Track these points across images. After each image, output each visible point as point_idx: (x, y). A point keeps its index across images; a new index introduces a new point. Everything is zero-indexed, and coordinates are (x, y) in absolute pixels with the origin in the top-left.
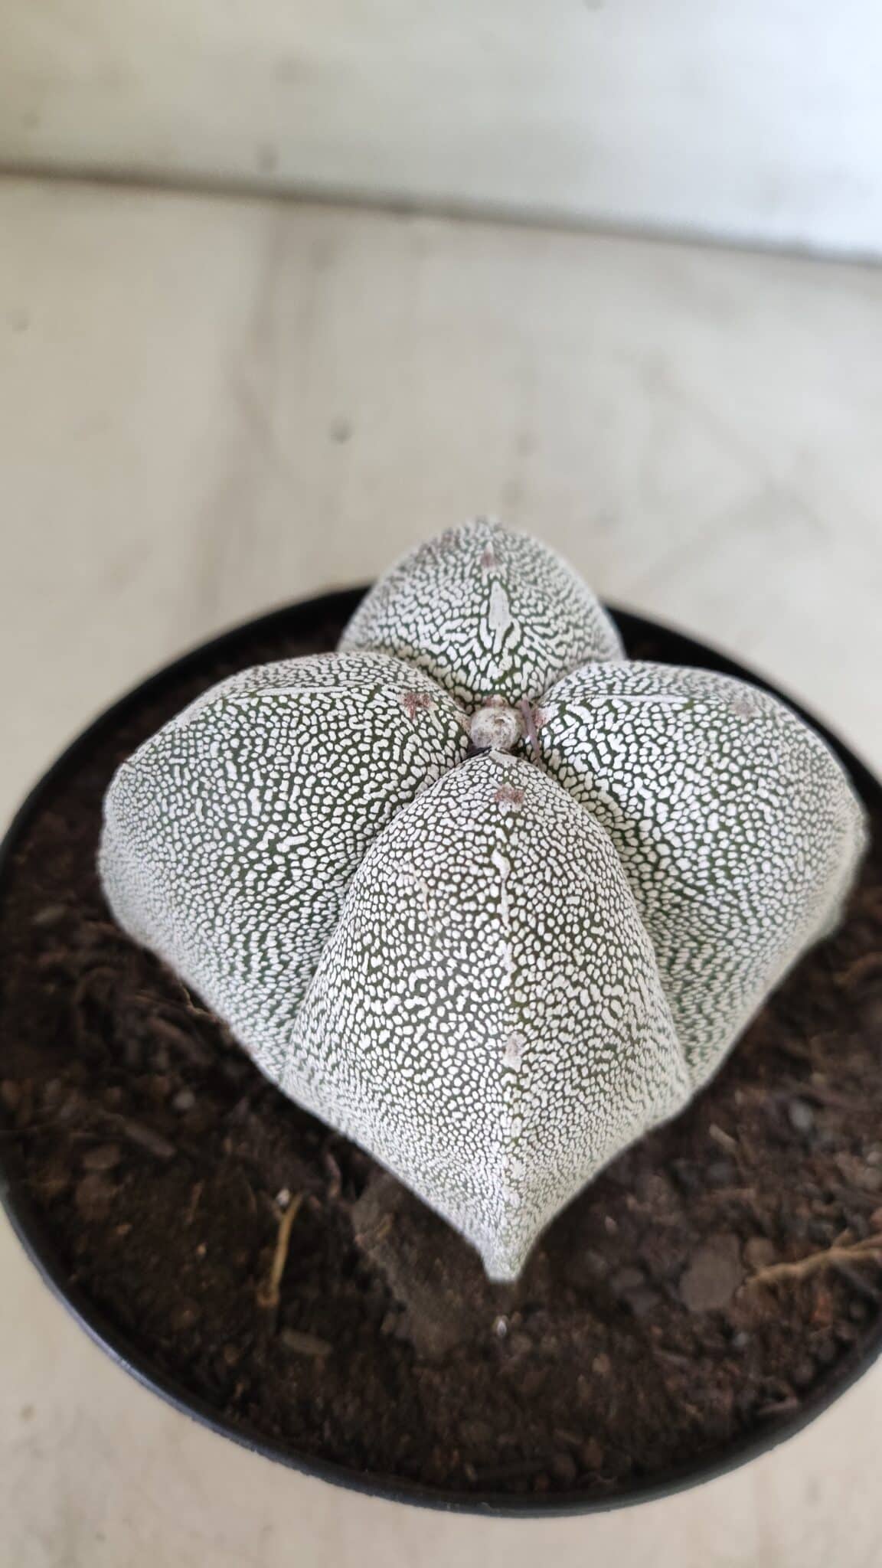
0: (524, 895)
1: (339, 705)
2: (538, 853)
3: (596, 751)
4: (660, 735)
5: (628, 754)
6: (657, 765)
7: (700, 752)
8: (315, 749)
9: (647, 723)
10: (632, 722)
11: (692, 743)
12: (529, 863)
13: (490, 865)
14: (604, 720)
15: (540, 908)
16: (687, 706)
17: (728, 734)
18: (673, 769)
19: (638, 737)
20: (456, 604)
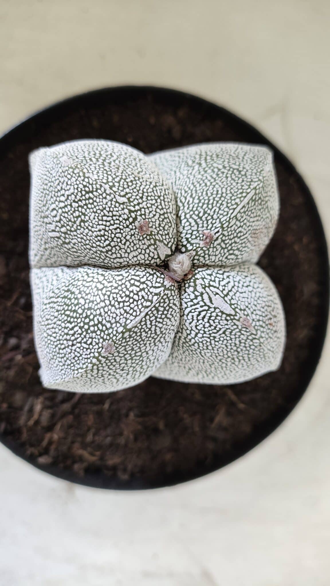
0: (105, 198)
1: (226, 209)
2: (115, 216)
3: (139, 281)
4: (124, 306)
5: (128, 289)
6: (115, 295)
7: (106, 314)
8: (218, 191)
9: (132, 306)
10: (137, 301)
11: (111, 315)
12: (115, 209)
13: (124, 196)
14: (147, 294)
15: (98, 200)
16: (126, 325)
17: (104, 332)
18: (109, 300)
19: (130, 298)
20: (238, 294)
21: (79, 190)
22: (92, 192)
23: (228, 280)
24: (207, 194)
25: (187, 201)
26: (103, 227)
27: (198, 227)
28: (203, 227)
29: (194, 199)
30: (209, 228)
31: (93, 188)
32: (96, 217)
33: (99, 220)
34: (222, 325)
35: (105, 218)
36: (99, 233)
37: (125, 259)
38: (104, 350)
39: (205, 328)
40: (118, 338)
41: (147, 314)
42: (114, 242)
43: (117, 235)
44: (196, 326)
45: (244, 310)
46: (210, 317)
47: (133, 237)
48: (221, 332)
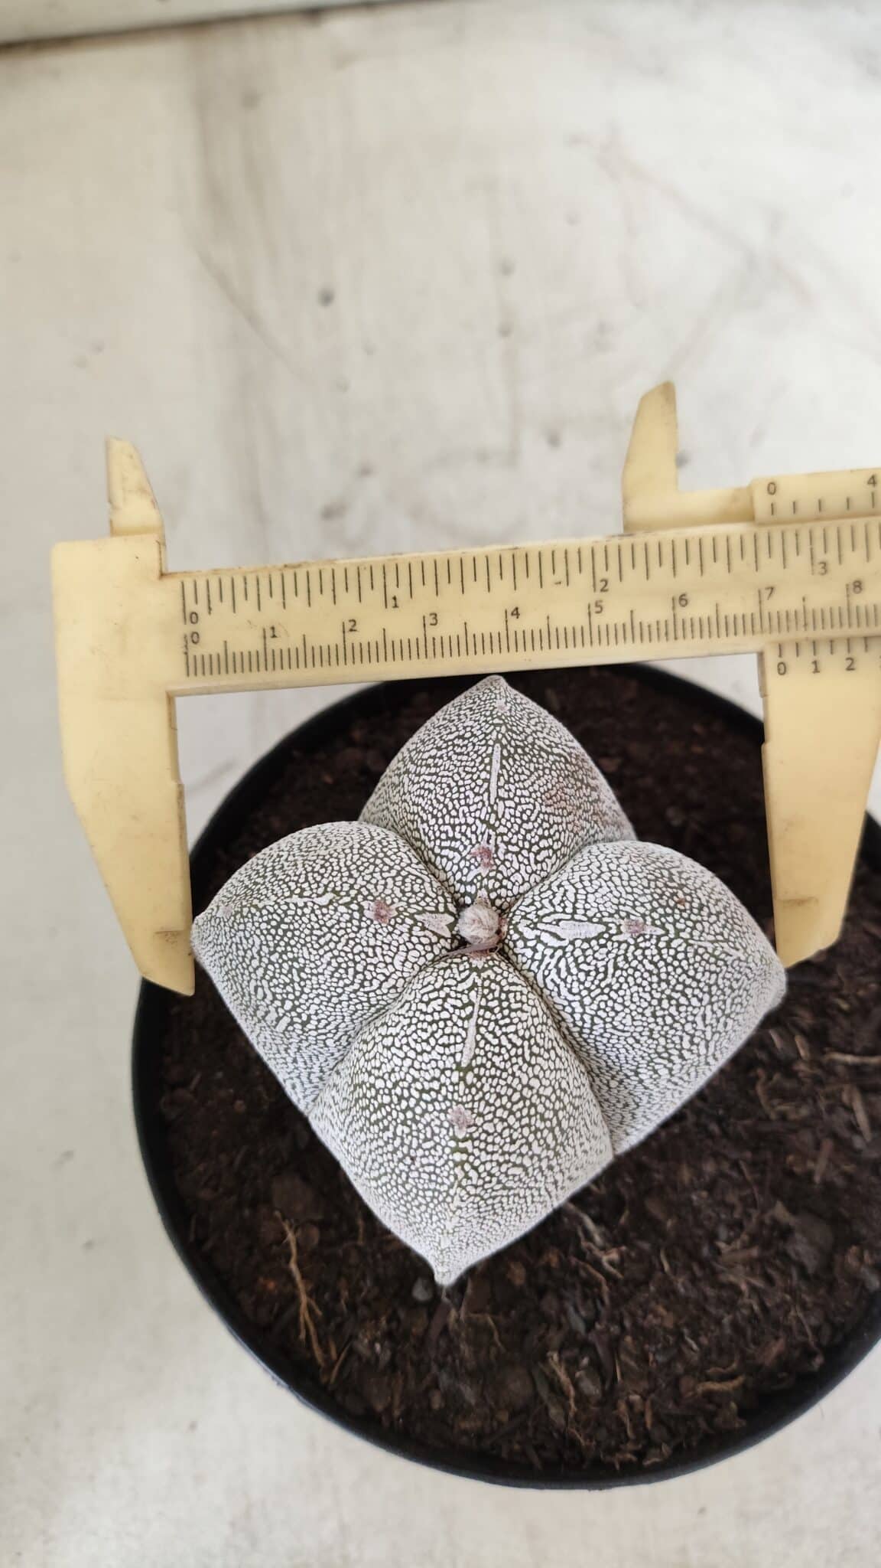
0: (304, 914)
1: (477, 799)
2: (333, 926)
3: (435, 990)
4: (437, 1040)
5: (426, 1013)
6: (415, 1036)
7: (422, 1072)
8: (449, 786)
9: (448, 1031)
10: (450, 1019)
11: (429, 1067)
12: (325, 919)
13: (325, 892)
14: (456, 998)
15: (296, 926)
16: (458, 1064)
17: (436, 1100)
19: (437, 1022)
20: (591, 898)
21: (265, 932)
22: (282, 921)
23: (562, 889)
24: (439, 802)
25: (422, 831)
26: (330, 954)
27: (460, 853)
28: (465, 847)
29: (427, 821)
30: (474, 841)
31: (279, 915)
32: (311, 950)
33: (317, 950)
34: (603, 960)
35: (322, 941)
36: (330, 969)
37: (394, 976)
38: (456, 1127)
39: (583, 983)
40: (461, 1093)
41: (478, 1026)
42: (359, 962)
43: (356, 950)
44: (570, 991)
45: (617, 912)
46: (576, 960)
47: (378, 936)
48: (611, 970)
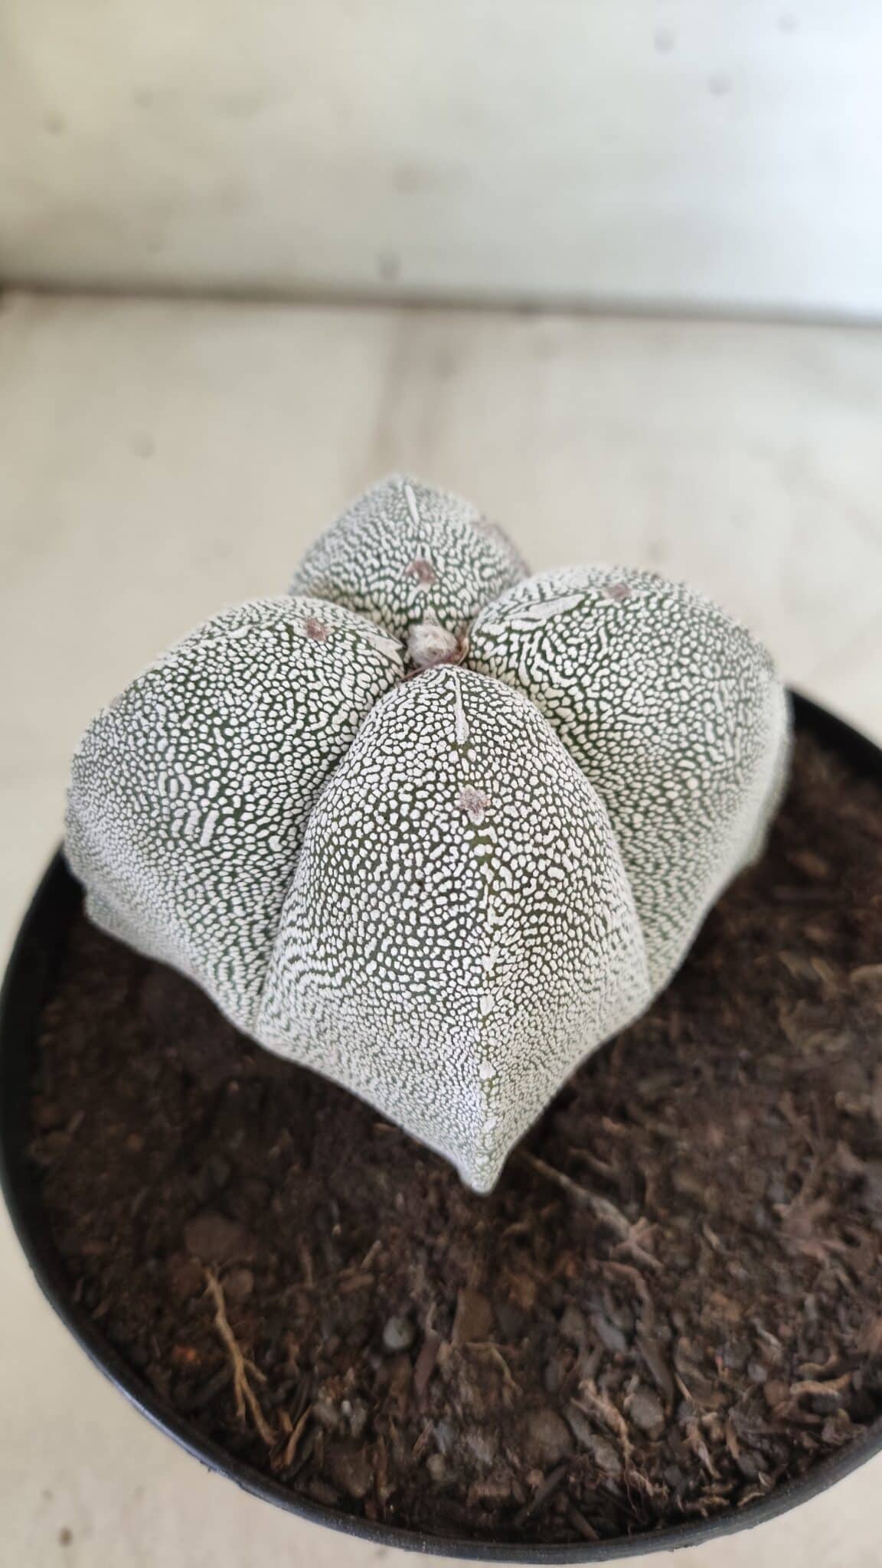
7: (409, 772)
10: (429, 710)
11: (416, 761)
12: (247, 649)
16: (454, 744)
19: (414, 718)
21: (171, 694)
22: (192, 672)
24: (355, 546)
25: (340, 585)
26: (260, 688)
27: (392, 579)
30: (406, 561)
31: (186, 667)
32: (235, 691)
33: (242, 688)
34: (592, 629)
35: (247, 675)
36: (263, 707)
37: (344, 706)
38: (470, 813)
39: (576, 660)
40: (466, 770)
41: (465, 708)
42: (299, 690)
43: (292, 676)
44: (563, 674)
46: (560, 635)
47: (316, 656)
48: (604, 639)
